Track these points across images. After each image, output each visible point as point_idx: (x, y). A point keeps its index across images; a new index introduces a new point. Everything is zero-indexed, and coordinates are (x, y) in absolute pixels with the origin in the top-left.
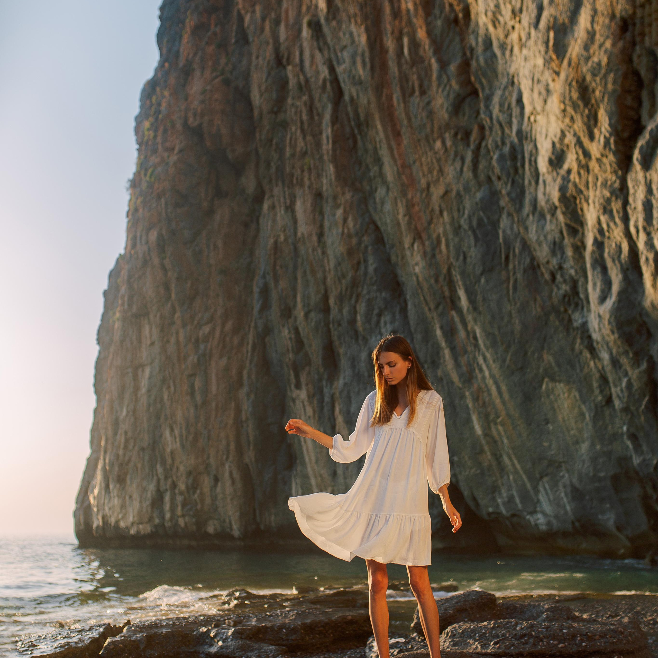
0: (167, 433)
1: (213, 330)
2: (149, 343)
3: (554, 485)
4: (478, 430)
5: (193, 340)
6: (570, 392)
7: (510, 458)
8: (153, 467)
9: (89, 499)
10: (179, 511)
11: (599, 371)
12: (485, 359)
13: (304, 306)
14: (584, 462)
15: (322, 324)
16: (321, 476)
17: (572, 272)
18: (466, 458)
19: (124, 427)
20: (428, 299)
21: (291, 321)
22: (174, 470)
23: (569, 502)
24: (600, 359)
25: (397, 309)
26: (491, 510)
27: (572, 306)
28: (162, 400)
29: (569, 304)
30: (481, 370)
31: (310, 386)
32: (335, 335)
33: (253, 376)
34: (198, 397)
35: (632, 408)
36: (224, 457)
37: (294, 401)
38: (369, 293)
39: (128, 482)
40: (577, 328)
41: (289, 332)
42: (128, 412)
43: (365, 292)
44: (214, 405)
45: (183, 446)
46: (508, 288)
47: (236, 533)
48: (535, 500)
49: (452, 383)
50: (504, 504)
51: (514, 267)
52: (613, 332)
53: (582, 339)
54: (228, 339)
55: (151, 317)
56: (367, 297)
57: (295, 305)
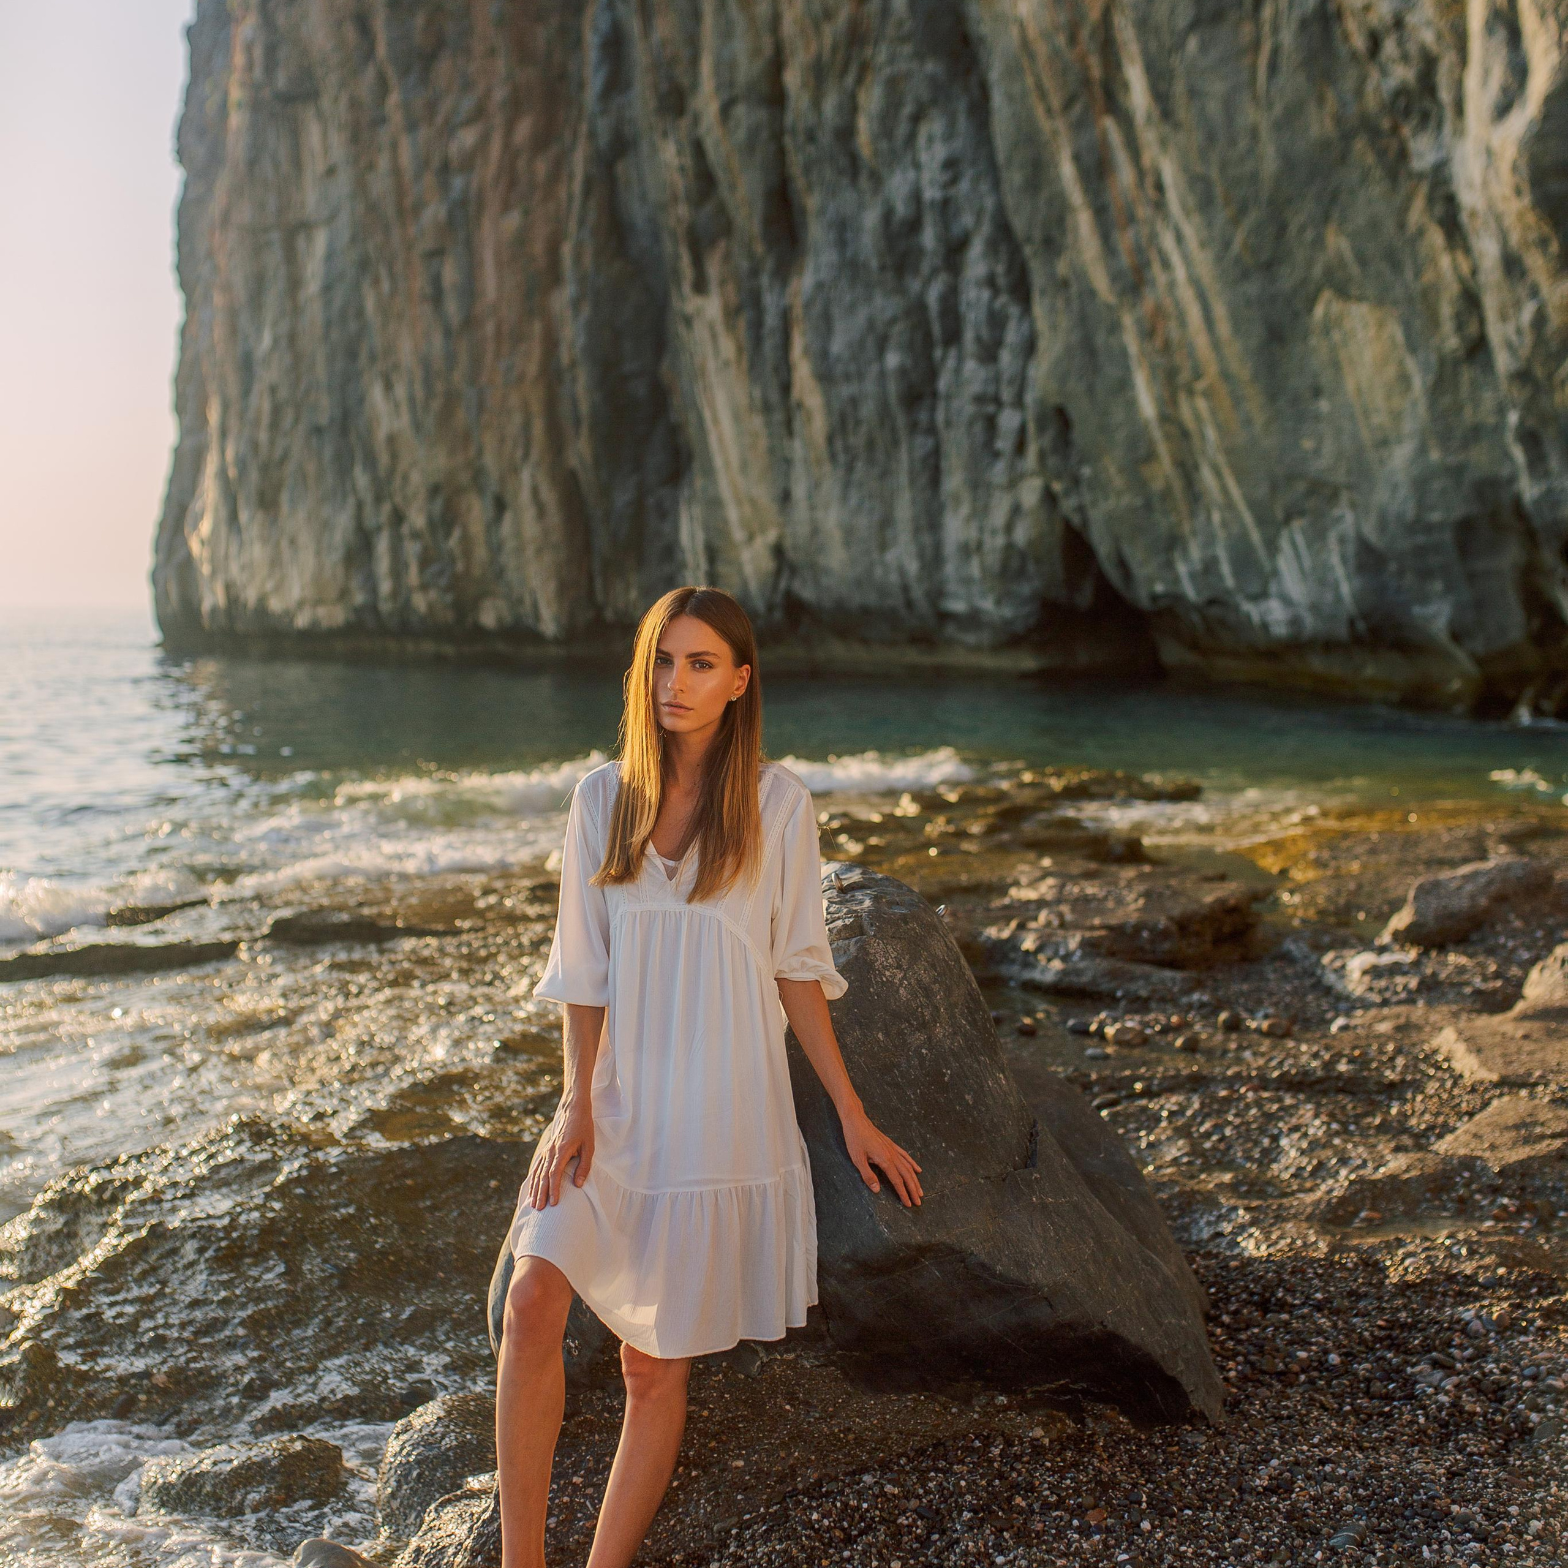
0: (377, 393)
1: (484, 140)
2: (320, 167)
3: (1317, 536)
4: (1147, 406)
5: (436, 163)
6: (1381, 325)
7: (1218, 473)
8: (344, 470)
9: (185, 543)
10: (413, 576)
11: (1461, 280)
12: (1179, 238)
13: (718, 88)
14: (1395, 488)
15: (765, 134)
16: (753, 502)
17: (1428, 37)
18: (1112, 470)
19: (268, 375)
20: (1048, 83)
21: (685, 123)
22: (397, 482)
23: (1349, 577)
24: (1467, 250)
25: (961, 106)
26: (1159, 588)
27: (1414, 121)
28: (360, 313)
29: (1407, 113)
30: (1166, 265)
31: (730, 288)
32: (796, 163)
33: (588, 260)
34: (452, 307)
35: (1539, 372)
36: (519, 454)
37: (688, 321)
38: (892, 60)
39: (285, 507)
40: (1421, 176)
41: (679, 153)
42: (276, 341)
43: (882, 56)
44: (490, 328)
45: (417, 426)
46: (1254, 68)
47: (549, 626)
48: (1267, 566)
49: (1092, 293)
50: (1193, 576)
51: (1276, 15)
52: (1518, 192)
53: (1431, 200)
54: (521, 164)
55: (326, 102)
56: (887, 71)
57: (695, 85)
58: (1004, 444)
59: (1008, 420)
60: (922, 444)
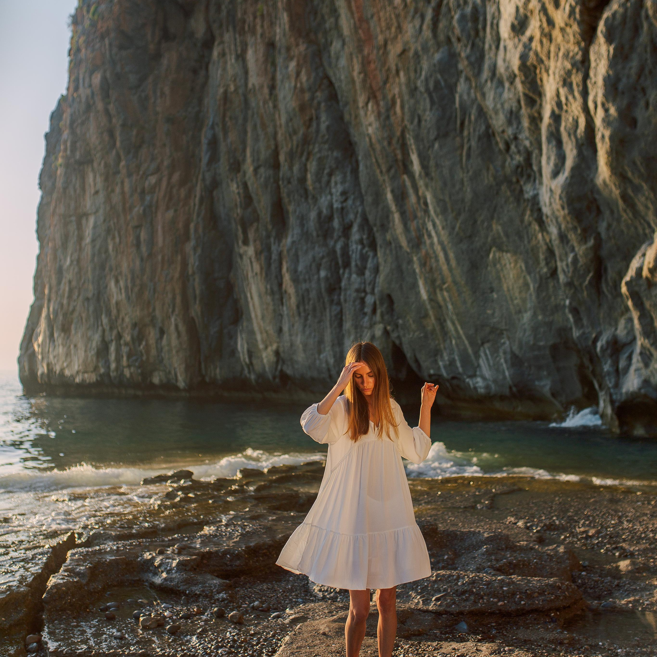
0: (112, 284)
1: (159, 181)
2: (93, 191)
3: (495, 351)
4: (424, 295)
5: (139, 190)
6: (516, 262)
7: (454, 324)
8: (98, 317)
9: (33, 346)
10: (124, 361)
11: (546, 244)
12: (434, 225)
13: (253, 161)
14: (525, 331)
15: (272, 180)
16: (267, 332)
17: (527, 143)
18: (411, 321)
19: (68, 276)
20: (380, 161)
21: (240, 175)
22: (120, 321)
23: (508, 369)
24: (548, 232)
25: (349, 170)
26: (432, 372)
27: (525, 177)
28: (107, 251)
29: (522, 175)
30: (430, 236)
31: (258, 242)
32: (284, 192)
33: (200, 230)
34: (144, 249)
35: (576, 283)
36: (170, 310)
37: (241, 256)
38: (320, 151)
39: (73, 332)
40: (528, 200)
41: (238, 187)
42: (72, 261)
43: (316, 150)
44: (160, 257)
45: (128, 298)
46: (461, 155)
47: (181, 384)
48: (476, 364)
49: (401, 247)
50: (445, 367)
51: (469, 134)
52: (563, 208)
53: (532, 211)
54: (175, 191)
55: (95, 164)
56: (318, 155)
57: (244, 160)
58: (368, 310)
59: (369, 300)
60: (335, 309)
